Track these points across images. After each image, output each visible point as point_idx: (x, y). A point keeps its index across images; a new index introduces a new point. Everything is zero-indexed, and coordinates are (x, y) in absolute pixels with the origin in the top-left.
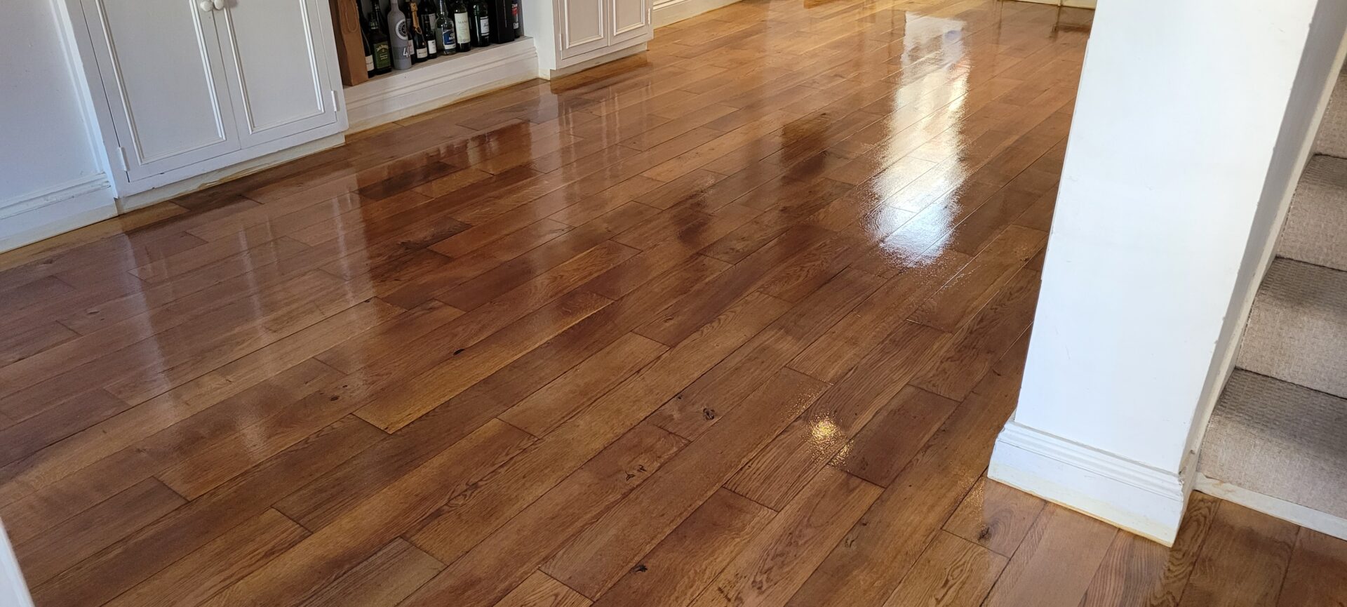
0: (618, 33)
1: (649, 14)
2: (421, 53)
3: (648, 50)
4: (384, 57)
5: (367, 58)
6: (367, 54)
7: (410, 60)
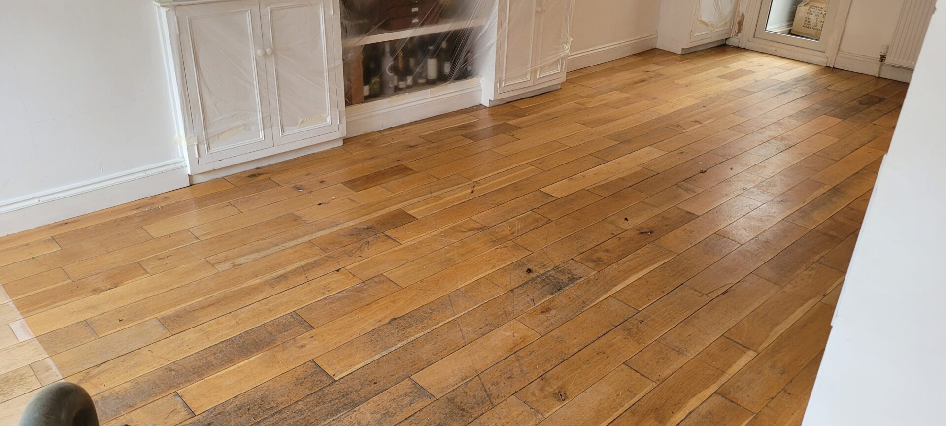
0: (540, 77)
1: (564, 64)
2: (402, 85)
3: (561, 89)
4: (377, 87)
5: (364, 87)
6: (365, 84)
7: (393, 89)
